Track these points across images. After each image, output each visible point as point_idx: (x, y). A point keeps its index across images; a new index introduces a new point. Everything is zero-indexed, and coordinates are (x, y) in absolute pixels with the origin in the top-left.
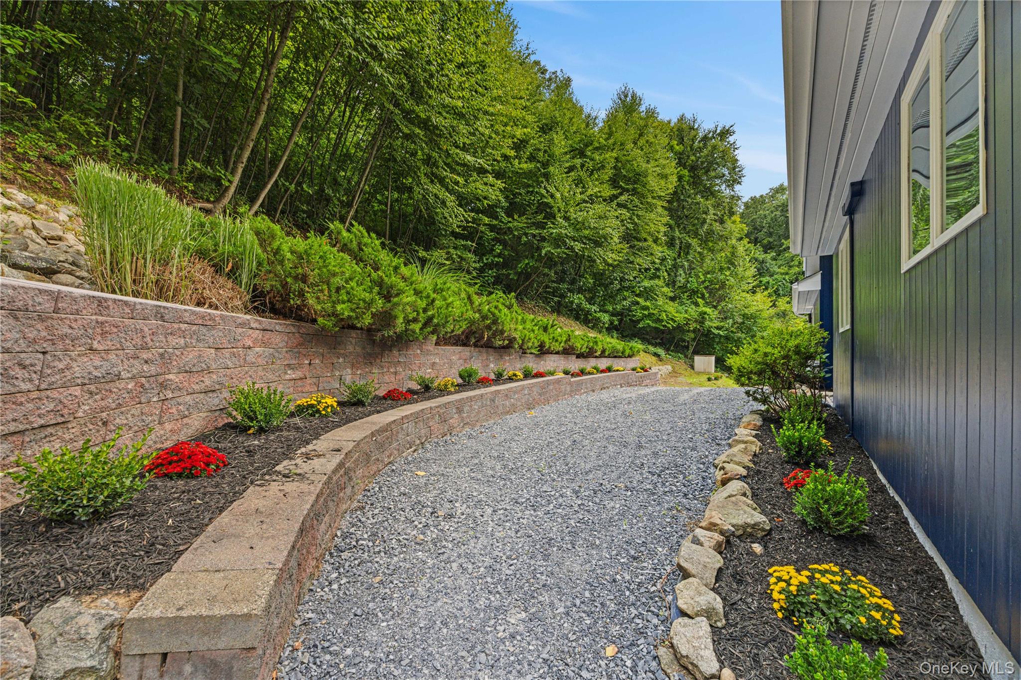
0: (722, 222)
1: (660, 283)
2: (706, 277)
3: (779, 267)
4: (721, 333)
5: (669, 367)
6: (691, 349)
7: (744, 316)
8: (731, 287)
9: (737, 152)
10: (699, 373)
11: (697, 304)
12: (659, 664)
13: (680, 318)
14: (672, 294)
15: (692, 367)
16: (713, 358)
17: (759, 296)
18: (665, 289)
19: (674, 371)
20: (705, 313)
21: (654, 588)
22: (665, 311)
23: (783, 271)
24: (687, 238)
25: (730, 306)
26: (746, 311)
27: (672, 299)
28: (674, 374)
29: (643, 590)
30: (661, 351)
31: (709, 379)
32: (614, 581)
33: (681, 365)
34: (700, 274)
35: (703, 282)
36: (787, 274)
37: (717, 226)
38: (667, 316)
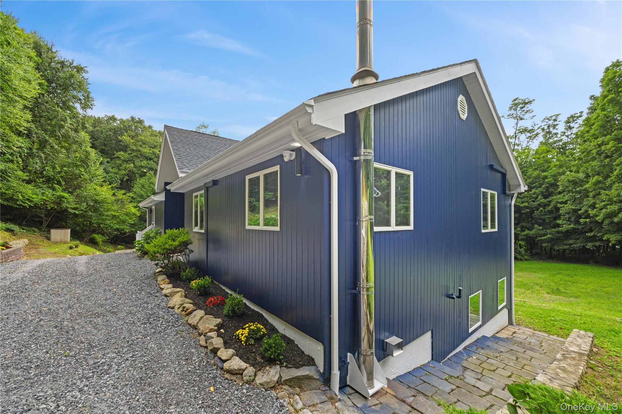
0: (76, 131)
1: (15, 167)
2: (62, 169)
3: (112, 168)
4: (77, 212)
5: (26, 241)
6: (45, 224)
7: (96, 201)
8: (85, 180)
9: (88, 86)
10: (56, 243)
11: (54, 189)
12: (228, 379)
13: (37, 199)
14: (27, 178)
15: (49, 239)
16: (69, 231)
17: (105, 188)
18: (20, 173)
19: (31, 243)
20: (63, 197)
21: (205, 363)
22: (21, 192)
23: (114, 171)
24: (44, 135)
25: (85, 193)
26: (97, 198)
27: (29, 182)
28: (31, 246)
29: (202, 367)
30: (16, 228)
31: (71, 248)
32: (189, 371)
33: (37, 238)
34: (56, 166)
35: (59, 173)
36: (117, 173)
37: (72, 134)
38: (23, 197)
